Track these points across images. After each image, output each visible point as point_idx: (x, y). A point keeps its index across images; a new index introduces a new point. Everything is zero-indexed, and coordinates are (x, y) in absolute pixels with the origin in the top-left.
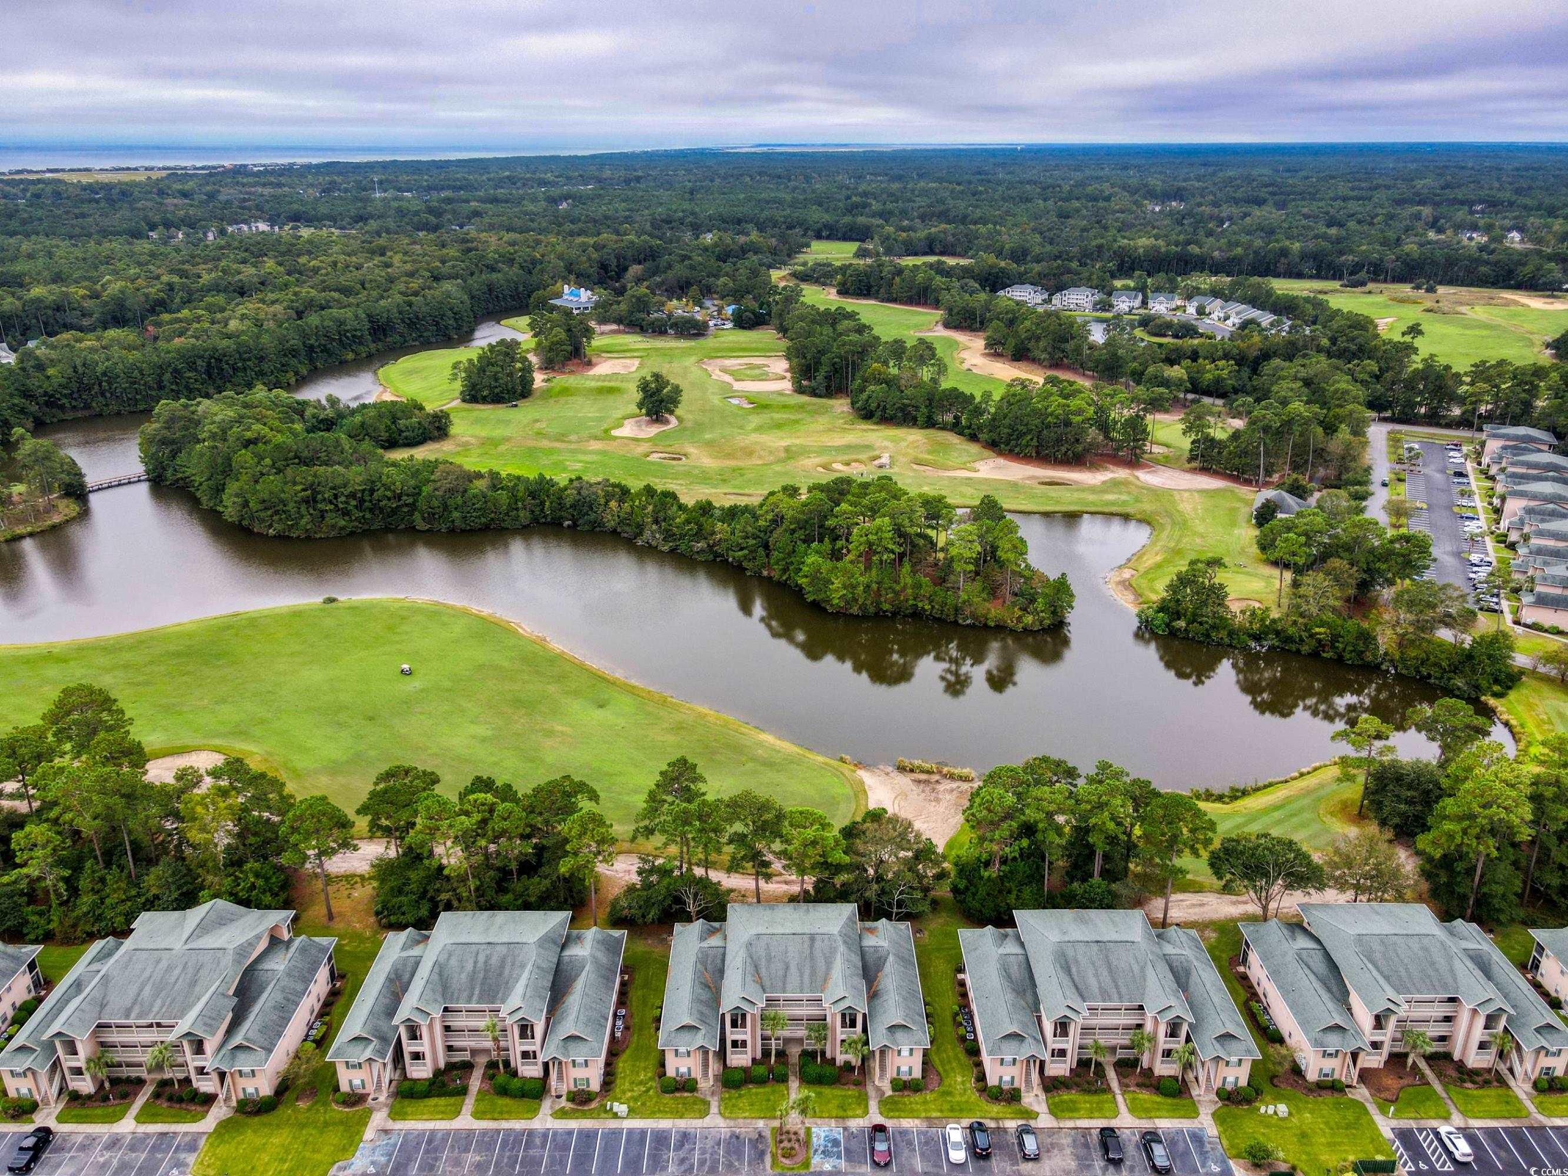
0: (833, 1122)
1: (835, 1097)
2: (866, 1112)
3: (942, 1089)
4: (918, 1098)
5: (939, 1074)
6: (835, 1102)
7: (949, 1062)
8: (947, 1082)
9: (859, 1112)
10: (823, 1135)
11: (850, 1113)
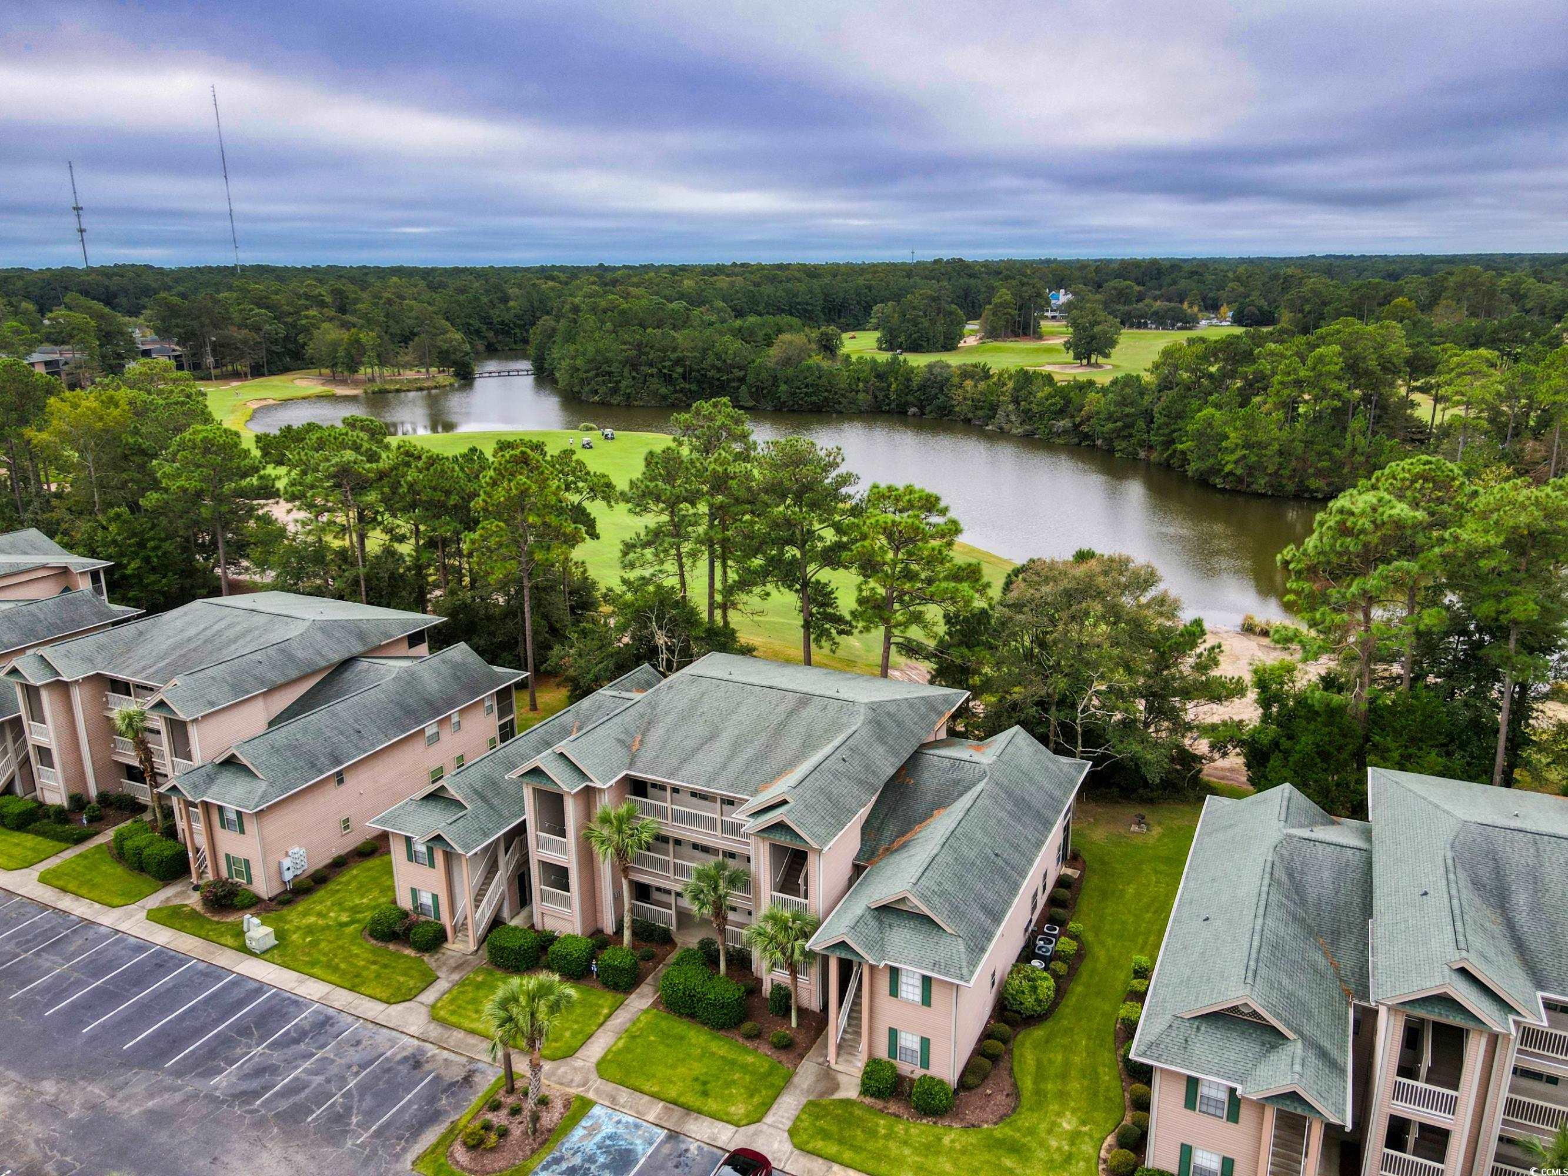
0: (655, 1111)
1: (706, 1054)
2: (756, 1117)
3: (1001, 1131)
4: (920, 1130)
5: (1016, 1094)
6: (698, 1068)
7: (1064, 1076)
8: (1026, 1119)
9: (738, 1109)
10: (608, 1129)
11: (712, 1105)
